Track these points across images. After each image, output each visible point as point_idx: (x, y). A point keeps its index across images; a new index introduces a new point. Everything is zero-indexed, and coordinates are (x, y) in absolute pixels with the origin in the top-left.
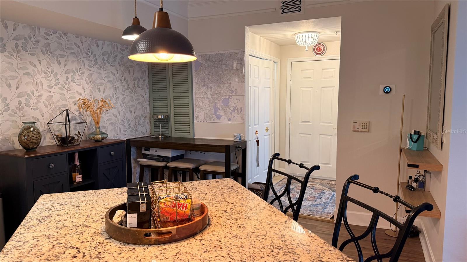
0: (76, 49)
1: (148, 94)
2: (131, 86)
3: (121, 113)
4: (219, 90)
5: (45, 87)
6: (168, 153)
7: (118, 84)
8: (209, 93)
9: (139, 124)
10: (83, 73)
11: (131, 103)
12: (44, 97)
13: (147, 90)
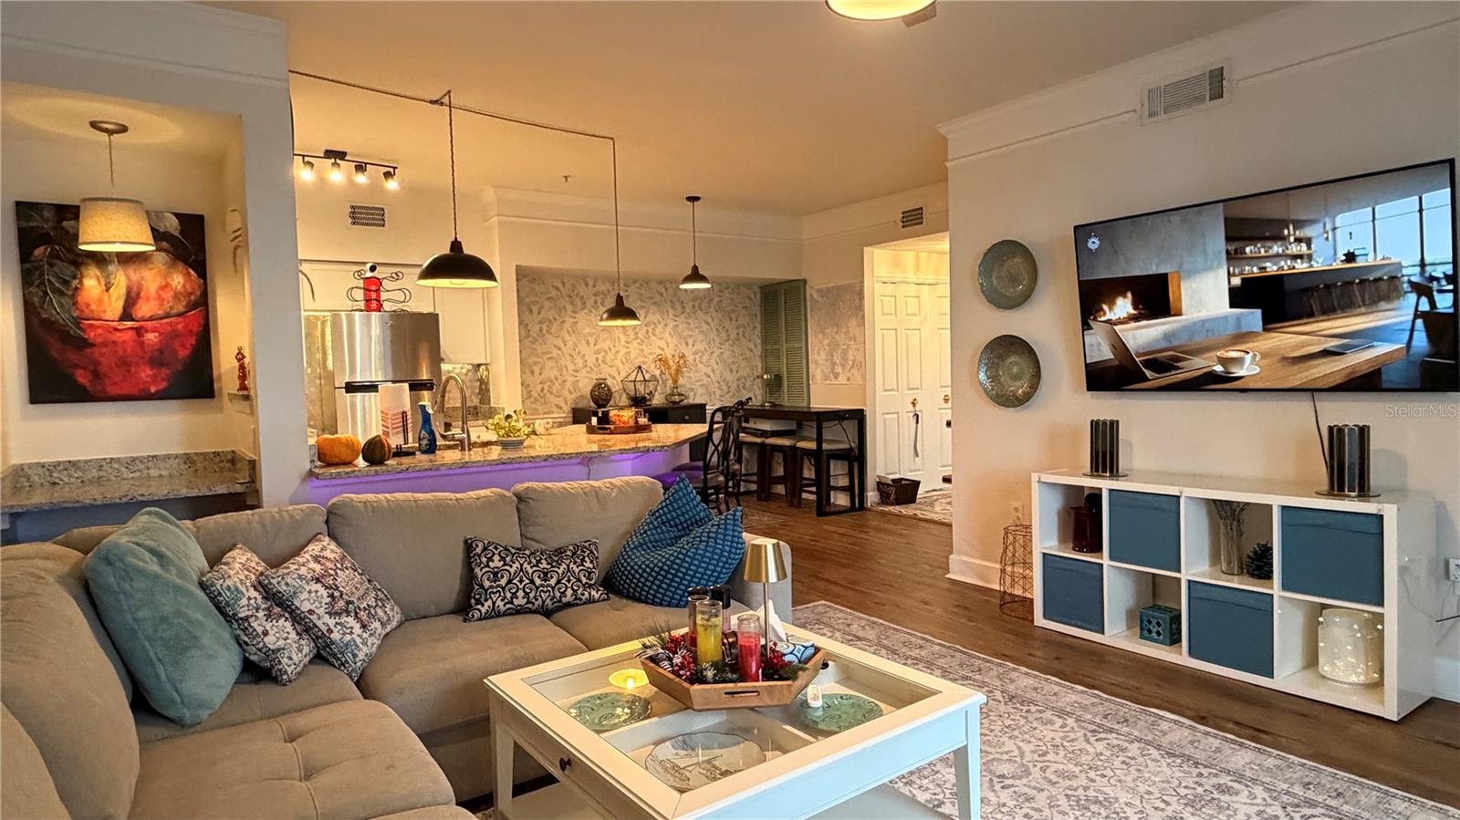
0: (658, 298)
1: (759, 346)
2: (733, 336)
3: (717, 373)
4: (837, 337)
5: (623, 342)
6: (766, 426)
7: (713, 335)
8: (826, 342)
9: (744, 388)
10: (666, 325)
11: (731, 360)
12: (621, 354)
13: (759, 341)
